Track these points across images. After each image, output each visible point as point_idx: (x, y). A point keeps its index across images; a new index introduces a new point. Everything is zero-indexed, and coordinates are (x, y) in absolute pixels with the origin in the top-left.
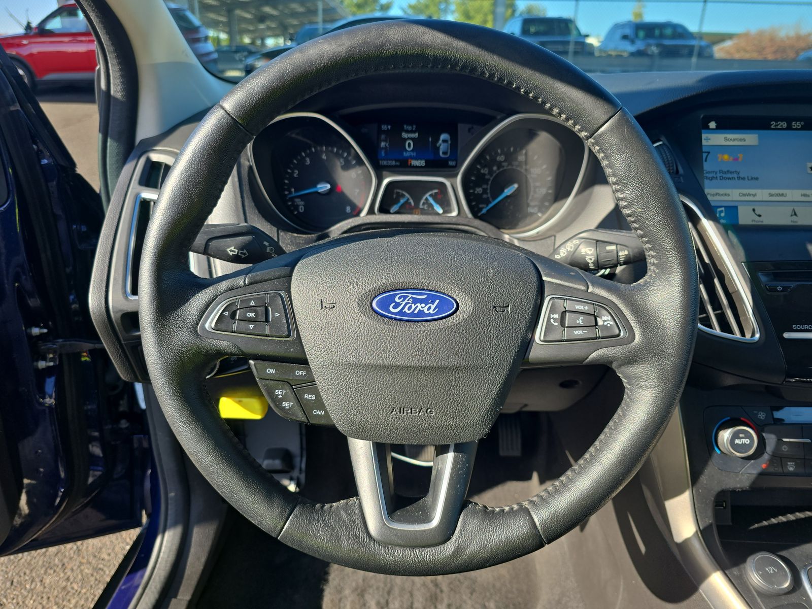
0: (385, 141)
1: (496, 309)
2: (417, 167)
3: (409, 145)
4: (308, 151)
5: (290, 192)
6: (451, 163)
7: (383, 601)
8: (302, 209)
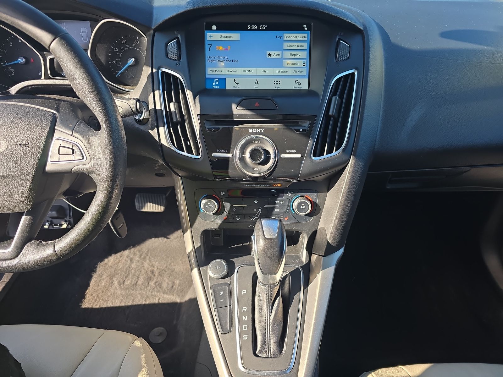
1: (21, 146)
4: (10, 38)
5: (4, 63)
7: (122, 281)
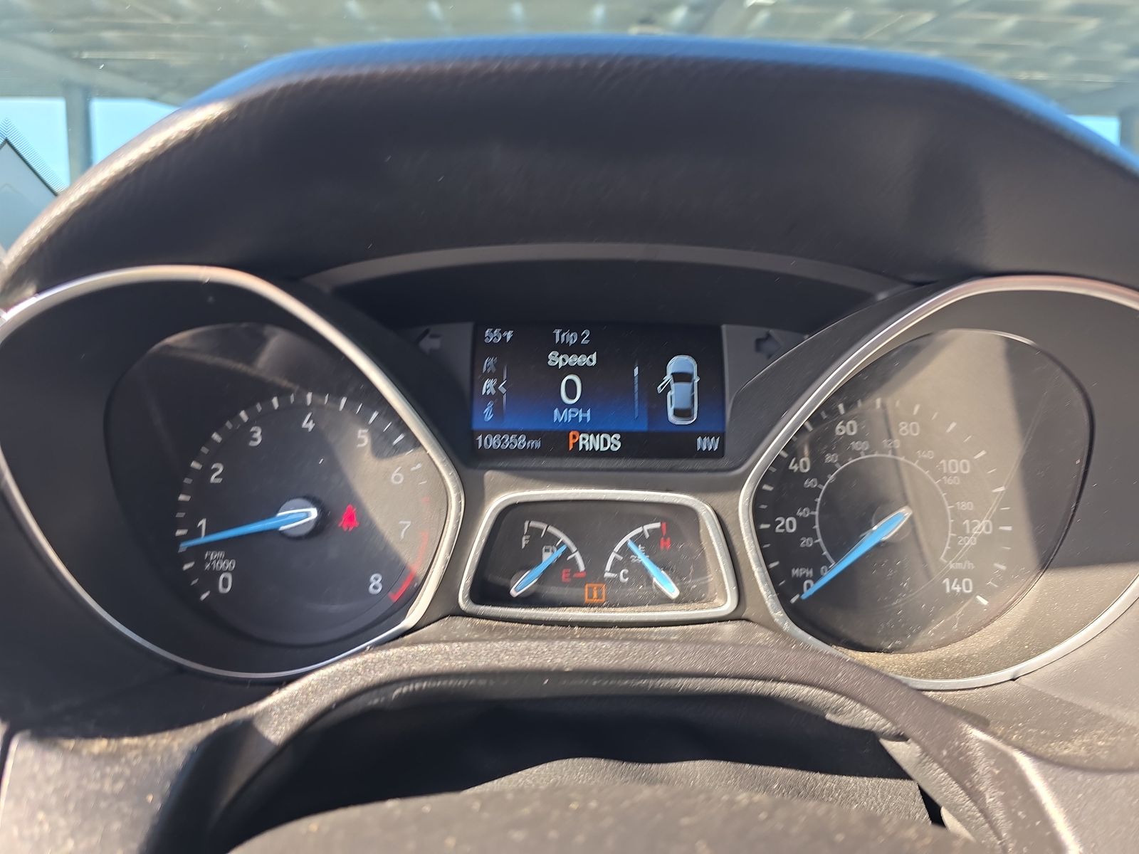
0: (497, 375)
2: (594, 454)
3: (571, 386)
4: (259, 407)
5: (195, 533)
6: (704, 444)
8: (225, 585)
